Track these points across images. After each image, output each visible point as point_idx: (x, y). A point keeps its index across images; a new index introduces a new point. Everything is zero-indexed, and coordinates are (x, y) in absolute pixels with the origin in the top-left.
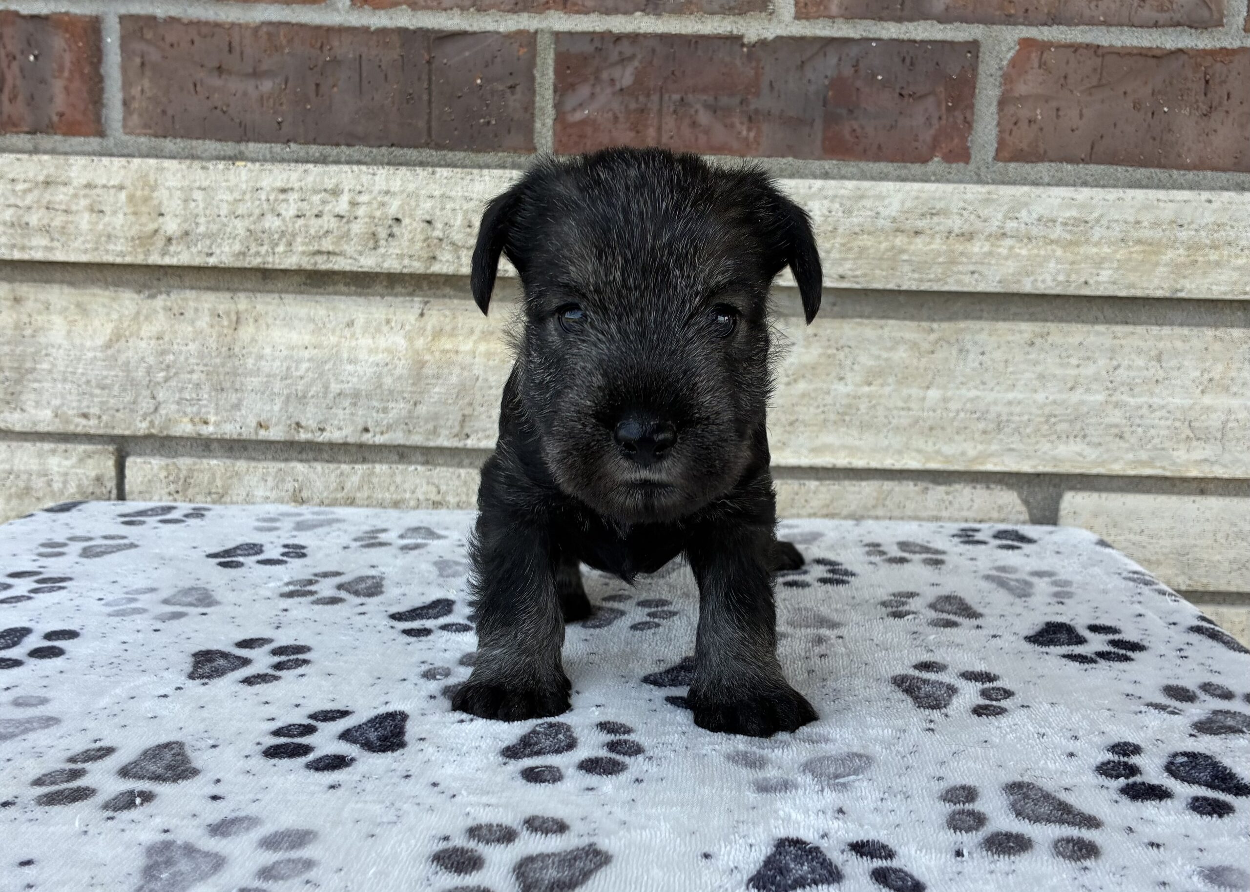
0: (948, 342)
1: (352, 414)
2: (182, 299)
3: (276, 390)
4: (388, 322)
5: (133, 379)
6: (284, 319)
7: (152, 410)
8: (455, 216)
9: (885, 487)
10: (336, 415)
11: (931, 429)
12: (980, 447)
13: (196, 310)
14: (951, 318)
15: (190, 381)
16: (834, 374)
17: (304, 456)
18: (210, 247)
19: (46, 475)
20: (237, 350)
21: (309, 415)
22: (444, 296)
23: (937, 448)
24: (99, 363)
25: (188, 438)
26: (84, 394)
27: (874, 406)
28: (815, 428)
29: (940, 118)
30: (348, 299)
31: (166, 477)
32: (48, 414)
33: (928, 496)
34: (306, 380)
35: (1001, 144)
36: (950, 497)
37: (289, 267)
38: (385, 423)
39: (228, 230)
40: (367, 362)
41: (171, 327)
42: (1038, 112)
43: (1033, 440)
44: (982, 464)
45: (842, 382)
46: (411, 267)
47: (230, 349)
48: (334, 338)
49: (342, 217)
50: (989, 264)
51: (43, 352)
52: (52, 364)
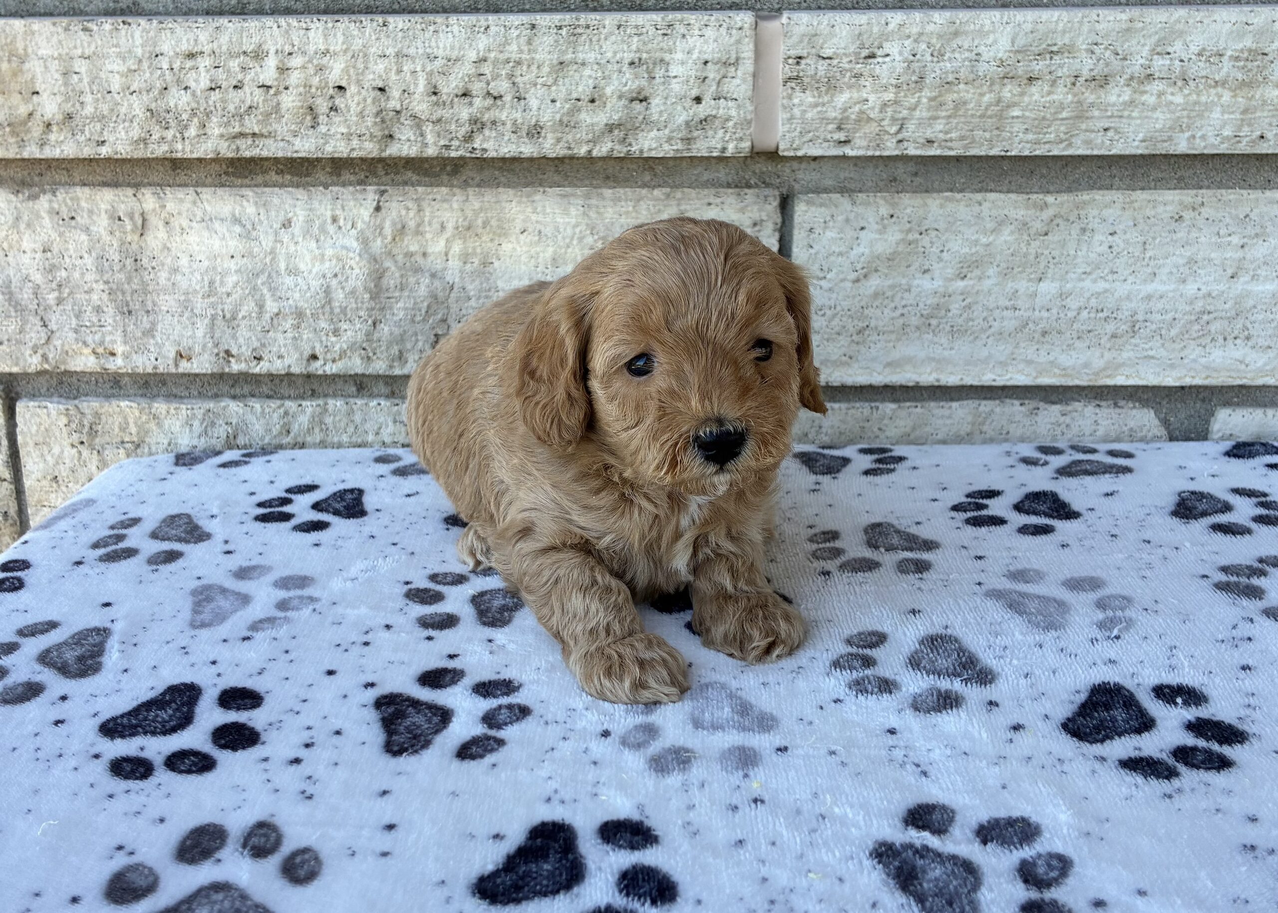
0: (1067, 221)
1: (295, 338)
2: (72, 199)
3: (197, 311)
4: (335, 220)
5: (17, 303)
6: (203, 221)
7: (43, 340)
8: (416, 79)
9: (982, 408)
10: (275, 340)
11: (1044, 333)
12: (1108, 356)
13: (91, 212)
14: (1069, 190)
15: (88, 302)
17: (238, 391)
18: (101, 134)
20: (145, 261)
21: (241, 341)
22: (405, 183)
23: (1051, 358)
25: (91, 374)
27: (969, 307)
28: (893, 337)
30: (282, 191)
31: (67, 425)
33: (1038, 419)
34: (234, 296)
36: (1068, 420)
37: (205, 156)
38: (337, 348)
39: (122, 110)
40: (310, 272)
41: (61, 235)
43: (1177, 346)
44: (1108, 376)
45: (927, 276)
46: (360, 149)
47: (136, 260)
48: (267, 242)
49: (269, 87)
50: (1129, 117)
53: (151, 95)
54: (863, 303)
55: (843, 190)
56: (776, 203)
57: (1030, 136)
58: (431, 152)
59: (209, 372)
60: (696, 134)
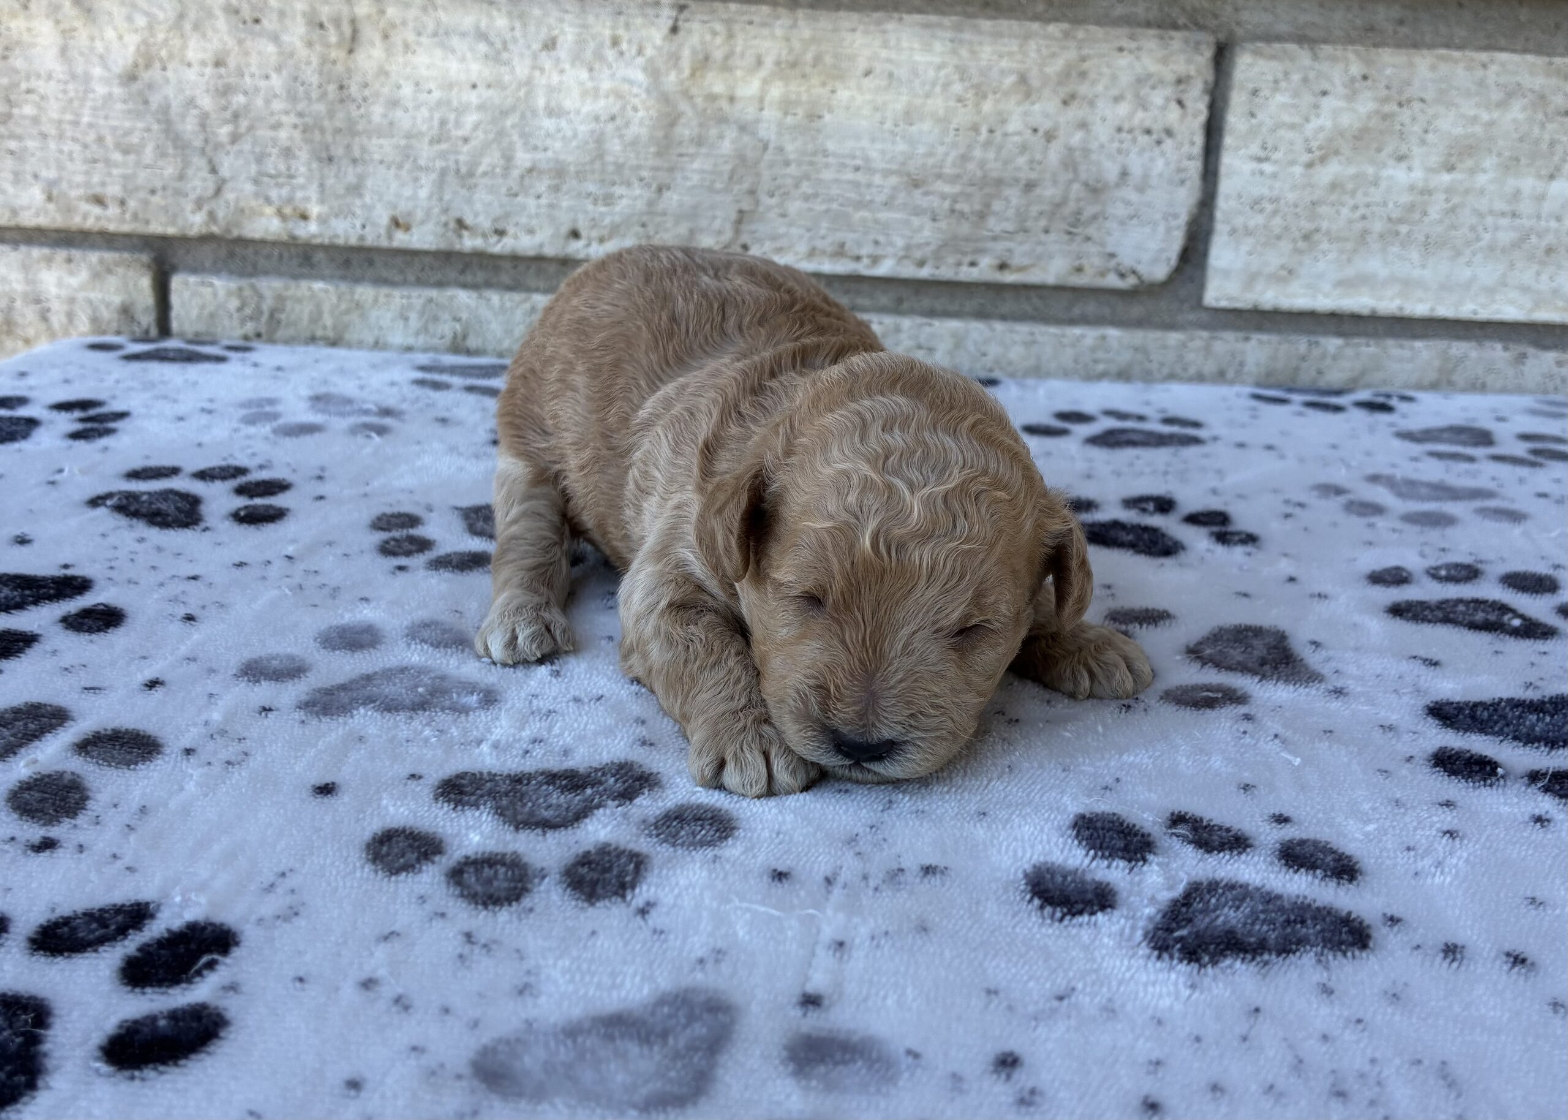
1: (551, 206)
3: (422, 162)
4: (615, 42)
5: (177, 137)
6: (435, 34)
7: (210, 192)
9: (1453, 351)
10: (524, 208)
13: (282, 14)
15: (274, 141)
16: (1389, 150)
17: (469, 278)
19: (38, 301)
20: (354, 89)
21: (478, 206)
24: (119, 106)
25: (274, 243)
26: (95, 161)
27: (1453, 210)
28: (1347, 246)
31: (240, 309)
32: (35, 194)
34: (473, 143)
38: (607, 221)
40: (578, 112)
41: (239, 44)
45: (1404, 165)
47: (341, 87)
48: (522, 69)
51: (24, 86)
52: (39, 107)
54: (1315, 197)
55: (1302, 39)
56: (1208, 53)
59: (434, 247)
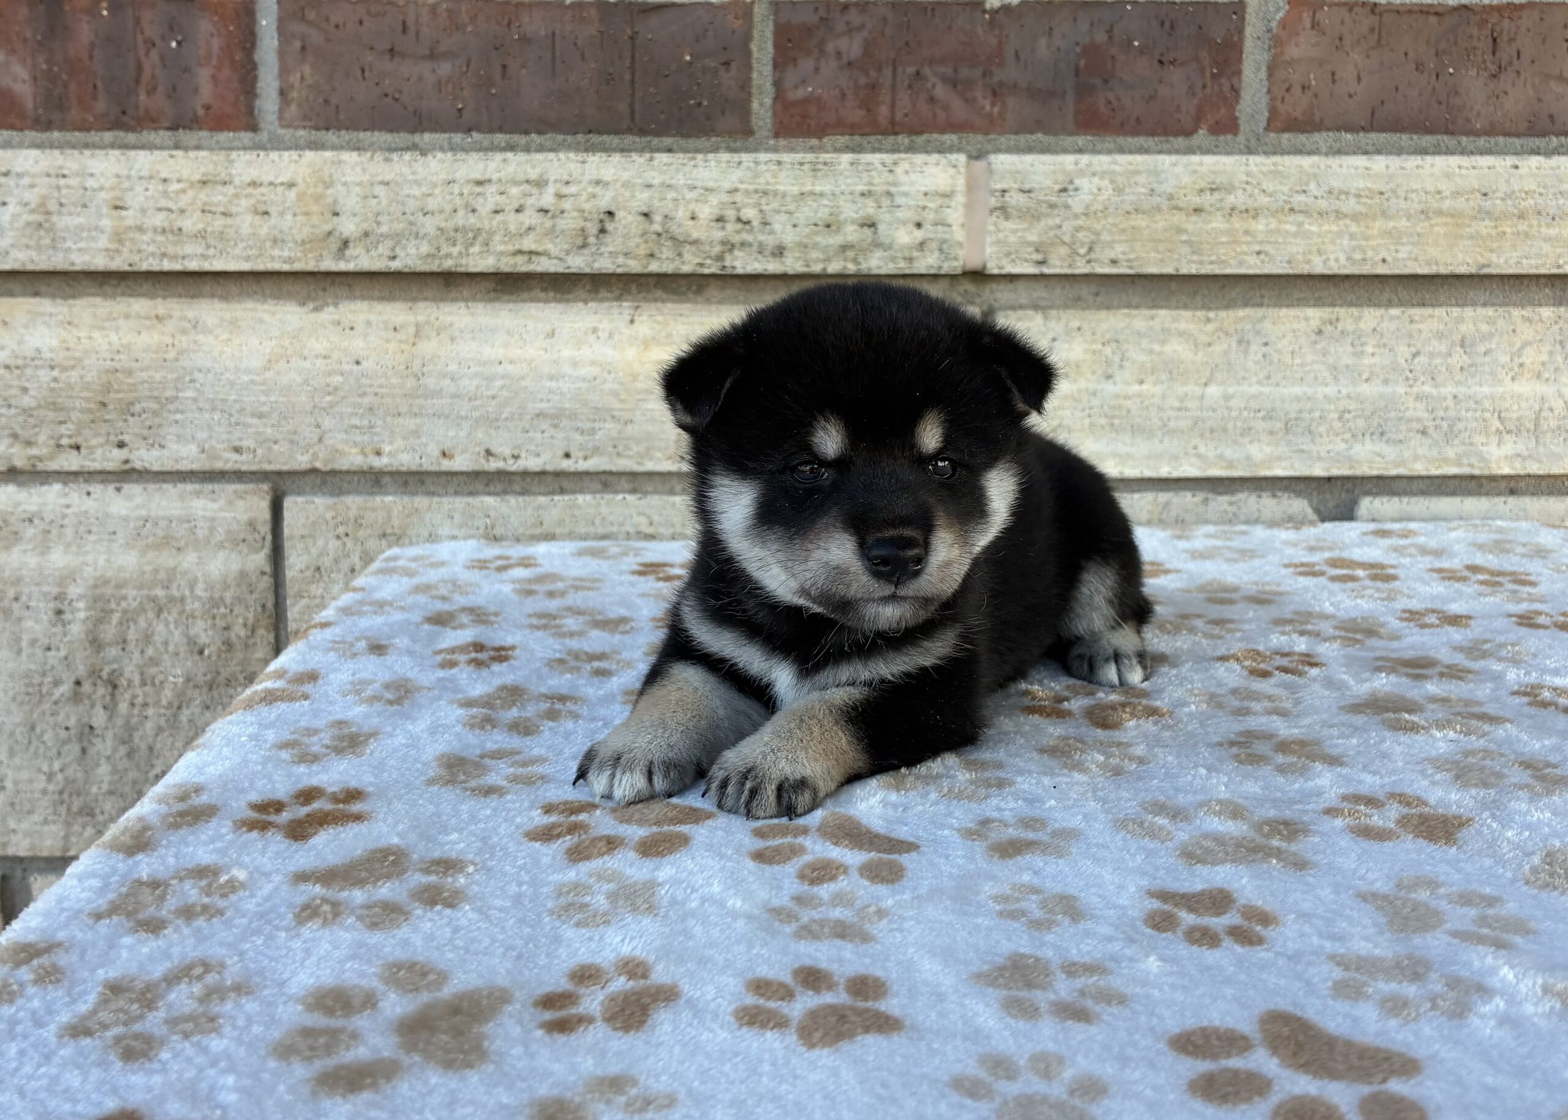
0: (1227, 334)
1: (552, 438)
2: (352, 312)
3: (463, 413)
4: (595, 330)
5: (295, 406)
6: (473, 331)
7: (315, 441)
8: (677, 206)
9: (1159, 499)
10: (533, 439)
11: (1212, 431)
12: (1266, 450)
13: (369, 324)
14: (1227, 307)
15: (361, 407)
16: (1100, 372)
17: (494, 489)
18: (393, 250)
19: (188, 521)
20: (416, 369)
21: (501, 440)
22: (655, 300)
23: (1218, 452)
24: (257, 388)
25: (355, 473)
26: (237, 424)
27: (1147, 408)
28: (1082, 435)
29: (1204, 86)
30: (547, 306)
31: (334, 518)
32: (192, 449)
34: (498, 400)
35: (1273, 112)
36: (1234, 508)
37: (485, 270)
38: (590, 445)
39: (414, 229)
40: (571, 377)
41: (340, 343)
42: (1312, 76)
43: (1326, 440)
44: (1268, 468)
45: (1111, 381)
46: (626, 266)
47: (407, 368)
49: (547, 211)
50: (1277, 242)
51: (187, 379)
52: (198, 390)
53: (443, 216)
55: (1036, 307)
57: (1196, 258)
58: (686, 269)
59: (470, 469)
60: (915, 254)
